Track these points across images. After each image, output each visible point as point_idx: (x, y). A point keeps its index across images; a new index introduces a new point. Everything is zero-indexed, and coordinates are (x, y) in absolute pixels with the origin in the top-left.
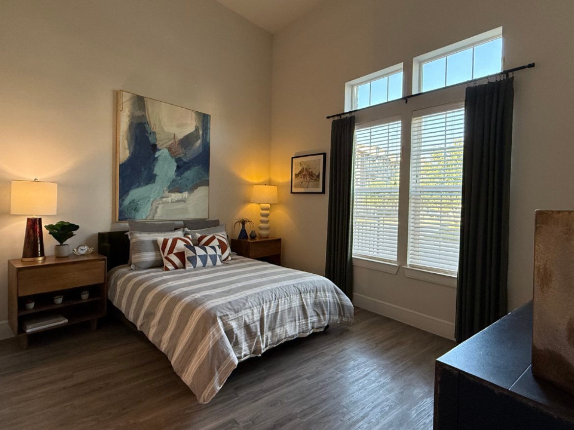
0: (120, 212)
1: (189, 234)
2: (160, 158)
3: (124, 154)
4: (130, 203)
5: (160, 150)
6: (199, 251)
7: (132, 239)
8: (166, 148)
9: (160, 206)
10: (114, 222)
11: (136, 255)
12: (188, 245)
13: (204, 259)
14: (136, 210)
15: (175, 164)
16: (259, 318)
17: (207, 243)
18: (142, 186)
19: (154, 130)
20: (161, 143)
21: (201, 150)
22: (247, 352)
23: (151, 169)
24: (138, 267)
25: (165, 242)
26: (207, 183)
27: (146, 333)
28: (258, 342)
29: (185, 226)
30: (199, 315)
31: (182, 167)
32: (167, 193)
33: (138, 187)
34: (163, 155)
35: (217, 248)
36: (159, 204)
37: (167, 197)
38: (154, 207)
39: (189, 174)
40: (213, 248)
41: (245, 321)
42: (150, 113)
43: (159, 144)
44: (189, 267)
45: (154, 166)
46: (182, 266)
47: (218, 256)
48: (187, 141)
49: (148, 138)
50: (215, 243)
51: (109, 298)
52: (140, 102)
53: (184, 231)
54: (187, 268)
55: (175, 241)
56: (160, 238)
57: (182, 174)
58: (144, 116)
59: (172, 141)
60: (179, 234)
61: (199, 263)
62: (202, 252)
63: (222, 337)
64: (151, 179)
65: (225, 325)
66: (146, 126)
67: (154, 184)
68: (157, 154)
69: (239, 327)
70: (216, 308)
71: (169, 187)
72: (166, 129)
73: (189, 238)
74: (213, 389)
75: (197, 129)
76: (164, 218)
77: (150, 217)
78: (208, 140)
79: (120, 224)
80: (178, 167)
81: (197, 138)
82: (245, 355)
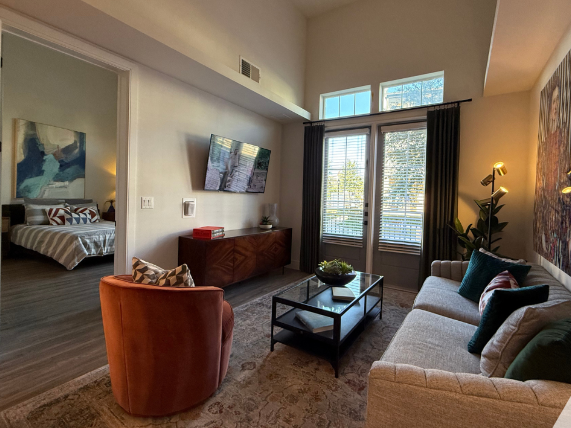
0: (17, 193)
1: (68, 206)
2: (47, 160)
3: (20, 157)
4: (24, 188)
5: (47, 155)
6: (74, 215)
7: (27, 208)
8: (52, 154)
9: (47, 190)
10: (12, 198)
11: (30, 218)
12: (66, 212)
13: (78, 220)
14: (29, 191)
15: (59, 164)
16: (103, 240)
17: (82, 212)
18: (33, 177)
19: (43, 143)
20: (48, 150)
21: (78, 155)
22: (95, 253)
23: (40, 166)
24: (32, 224)
25: (51, 210)
26: (84, 176)
27: (38, 251)
28: (101, 250)
29: (66, 202)
30: (69, 237)
31: (63, 166)
32: (52, 182)
33: (31, 177)
34: (49, 158)
35: (88, 215)
36: (47, 188)
37: (52, 184)
38: (43, 190)
39: (70, 171)
40: (85, 214)
41: (94, 240)
42: (39, 131)
43: (46, 152)
44: (67, 223)
45: (42, 165)
46: (62, 223)
47: (88, 220)
48: (68, 150)
49: (38, 148)
50: (87, 212)
51: (12, 241)
52: (32, 125)
53: (64, 205)
54: (66, 224)
55: (57, 210)
56: (47, 208)
57: (64, 170)
58: (35, 134)
59: (57, 149)
60: (62, 206)
61: (74, 221)
62: (77, 216)
63: (80, 244)
64: (40, 173)
65: (82, 240)
66: (37, 140)
67: (42, 176)
68: (45, 158)
69: (91, 242)
70: (79, 234)
71: (54, 178)
72: (51, 142)
73: (68, 209)
74: (74, 264)
75: (75, 142)
76: (50, 197)
77: (39, 197)
78: (84, 149)
79: (17, 200)
80: (61, 166)
81: (76, 148)
82: (93, 254)
